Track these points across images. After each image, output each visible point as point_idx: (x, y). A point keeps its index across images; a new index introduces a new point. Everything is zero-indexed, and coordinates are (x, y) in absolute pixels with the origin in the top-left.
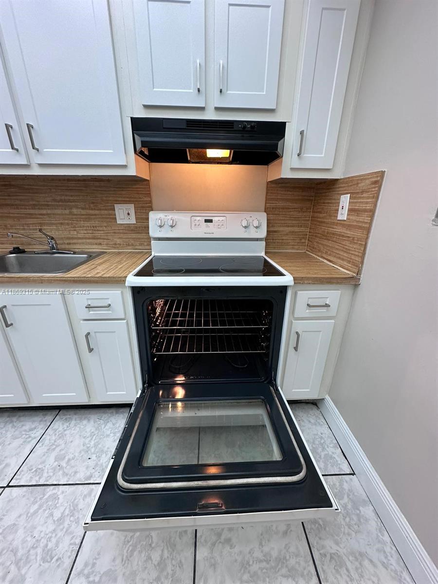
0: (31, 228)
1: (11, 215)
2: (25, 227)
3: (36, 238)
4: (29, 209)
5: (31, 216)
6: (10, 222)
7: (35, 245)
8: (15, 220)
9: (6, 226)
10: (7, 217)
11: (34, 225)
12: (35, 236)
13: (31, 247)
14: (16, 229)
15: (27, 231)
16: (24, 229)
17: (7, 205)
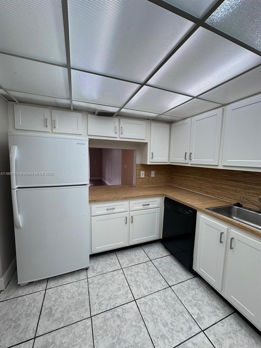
0: (250, 195)
1: (241, 186)
2: (247, 194)
3: (251, 200)
4: (253, 185)
5: (253, 189)
6: (239, 189)
7: (249, 204)
8: (243, 189)
9: (236, 191)
10: (239, 187)
11: (253, 194)
12: (251, 199)
13: (246, 204)
14: (241, 193)
15: (247, 196)
16: (245, 194)
17: (241, 181)
